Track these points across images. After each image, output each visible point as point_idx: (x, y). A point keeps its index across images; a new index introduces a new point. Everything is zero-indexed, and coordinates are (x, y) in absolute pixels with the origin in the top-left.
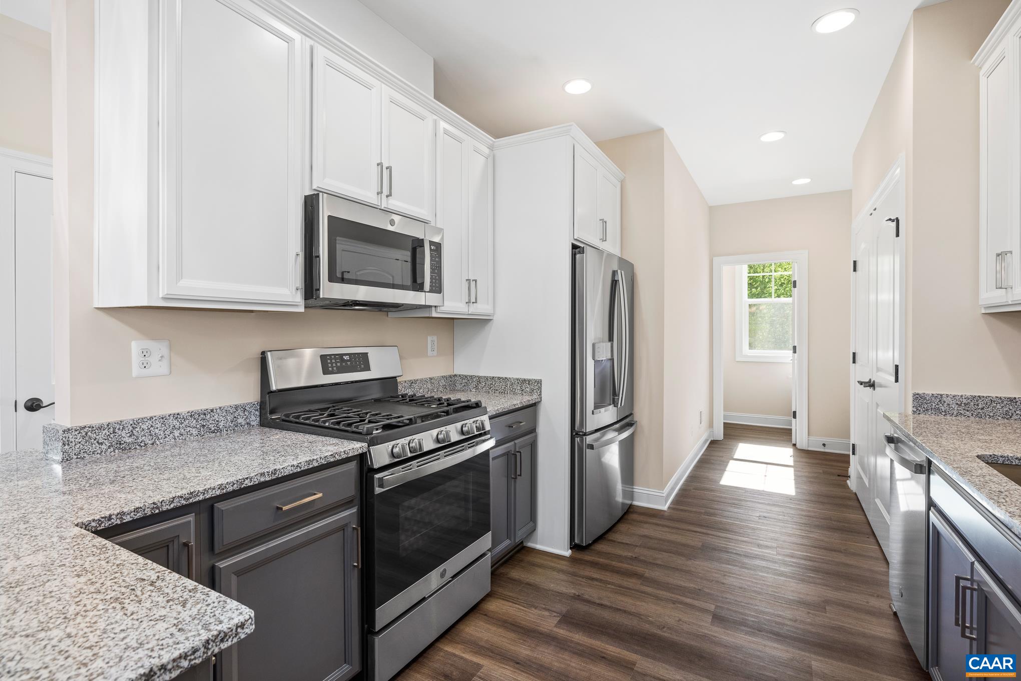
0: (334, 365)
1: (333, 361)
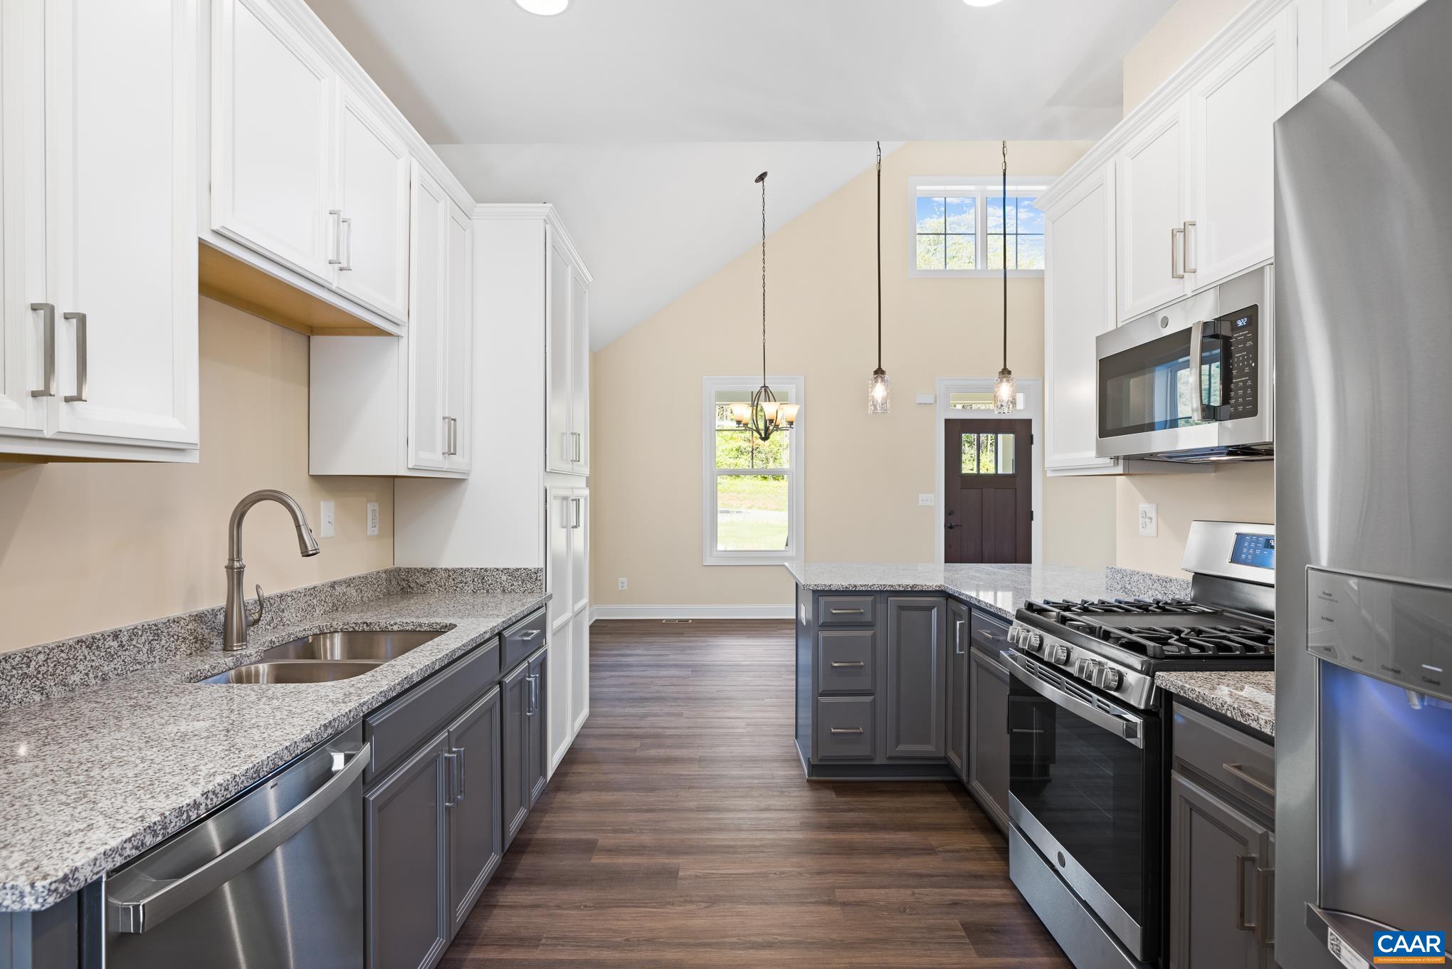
0: (1251, 551)
1: (1253, 545)
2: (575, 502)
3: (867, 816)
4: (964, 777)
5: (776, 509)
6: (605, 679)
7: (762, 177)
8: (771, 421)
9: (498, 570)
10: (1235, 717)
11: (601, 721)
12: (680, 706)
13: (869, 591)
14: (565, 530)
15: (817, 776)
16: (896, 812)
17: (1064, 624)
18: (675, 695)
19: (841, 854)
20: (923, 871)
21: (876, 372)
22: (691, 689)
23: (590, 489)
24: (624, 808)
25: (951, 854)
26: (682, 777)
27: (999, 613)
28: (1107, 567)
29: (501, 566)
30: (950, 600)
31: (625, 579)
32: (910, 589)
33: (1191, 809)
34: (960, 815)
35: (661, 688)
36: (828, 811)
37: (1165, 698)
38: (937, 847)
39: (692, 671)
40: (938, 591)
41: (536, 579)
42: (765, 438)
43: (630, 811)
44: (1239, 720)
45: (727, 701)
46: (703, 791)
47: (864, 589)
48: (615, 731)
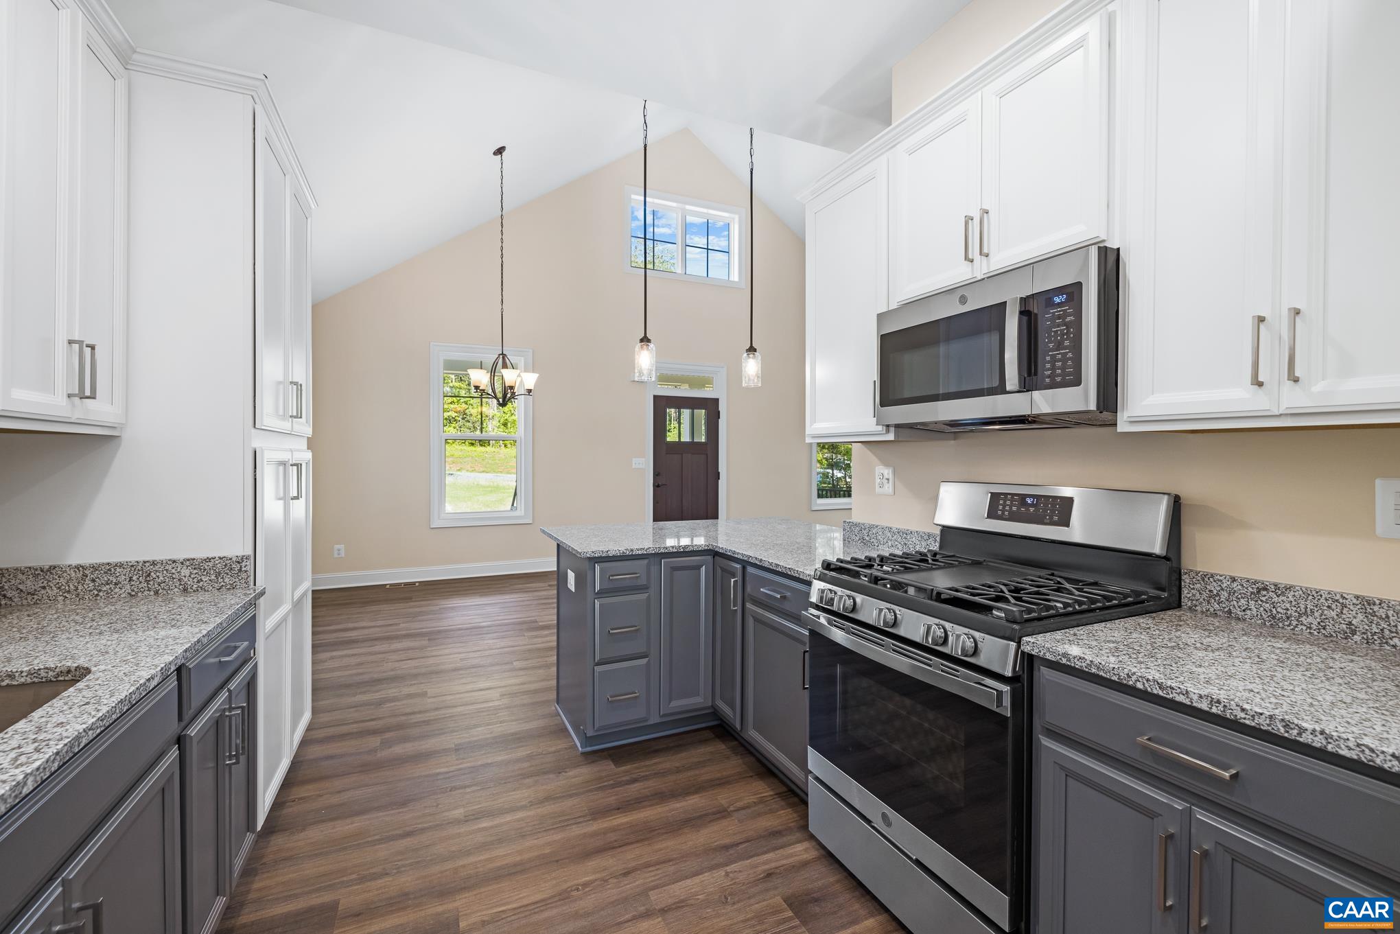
0: (1007, 508)
1: (1008, 503)
2: (295, 468)
3: (652, 785)
4: (738, 726)
5: (483, 472)
6: (326, 661)
7: (500, 151)
8: (512, 388)
9: (174, 562)
10: (1149, 689)
11: (325, 718)
12: (422, 683)
13: (645, 554)
14: (281, 502)
15: (591, 746)
16: (677, 773)
17: (876, 584)
18: (414, 671)
19: (642, 840)
20: (727, 841)
21: (642, 341)
22: (431, 661)
23: (312, 451)
24: (370, 839)
25: (743, 812)
26: (439, 777)
27: (789, 573)
28: (845, 522)
29: (181, 556)
30: (716, 557)
31: (342, 547)
32: (682, 550)
33: (1066, 775)
34: (735, 764)
35: (397, 665)
36: (613, 786)
37: (1029, 661)
38: (728, 807)
39: (429, 640)
40: (707, 550)
41: (240, 570)
42: (503, 404)
43: (380, 841)
44: (1155, 692)
45: (474, 670)
46: (468, 790)
47: (640, 552)
48: (345, 729)
